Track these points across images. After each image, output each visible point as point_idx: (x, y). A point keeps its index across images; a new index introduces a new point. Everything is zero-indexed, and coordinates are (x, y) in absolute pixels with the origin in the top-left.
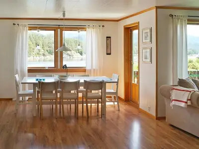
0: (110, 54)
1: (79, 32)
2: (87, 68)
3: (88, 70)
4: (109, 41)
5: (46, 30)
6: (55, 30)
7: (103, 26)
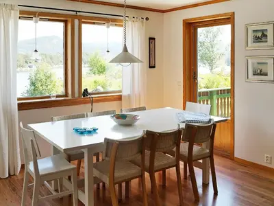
0: (154, 67)
1: (108, 27)
2: (125, 93)
3: (125, 96)
4: (152, 45)
5: (49, 20)
6: (66, 22)
7: (147, 19)
